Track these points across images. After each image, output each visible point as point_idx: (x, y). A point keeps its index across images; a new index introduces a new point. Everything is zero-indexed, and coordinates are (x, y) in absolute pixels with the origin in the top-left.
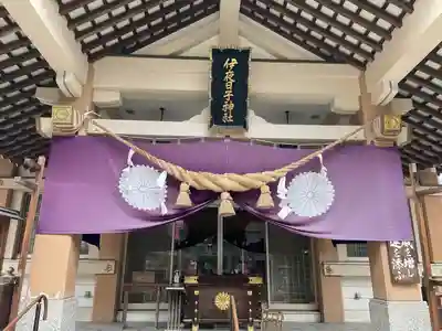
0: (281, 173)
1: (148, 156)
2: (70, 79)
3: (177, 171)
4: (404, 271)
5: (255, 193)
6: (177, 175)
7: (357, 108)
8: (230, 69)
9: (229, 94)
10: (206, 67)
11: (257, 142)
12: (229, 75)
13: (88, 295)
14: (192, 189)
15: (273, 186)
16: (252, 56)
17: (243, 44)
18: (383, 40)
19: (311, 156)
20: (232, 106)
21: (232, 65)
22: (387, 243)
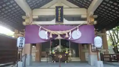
0: (70, 31)
1: (44, 28)
2: (28, 14)
3: (49, 31)
4: (94, 49)
5: (65, 34)
6: (49, 32)
7: (86, 17)
8: (59, 10)
9: (59, 15)
10: (55, 10)
11: (66, 25)
12: (59, 12)
13: (34, 56)
14: (52, 34)
15: (68, 33)
16: (64, 7)
17: (62, 5)
18: (90, 4)
19: (76, 27)
20: (60, 18)
21: (60, 9)
22: (91, 44)
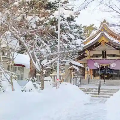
5: (107, 66)
7: (119, 55)
8: (104, 52)
11: (108, 59)
12: (104, 53)
14: (101, 65)
15: (109, 65)
20: (105, 56)
